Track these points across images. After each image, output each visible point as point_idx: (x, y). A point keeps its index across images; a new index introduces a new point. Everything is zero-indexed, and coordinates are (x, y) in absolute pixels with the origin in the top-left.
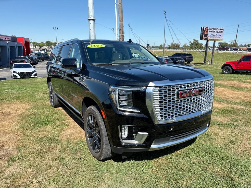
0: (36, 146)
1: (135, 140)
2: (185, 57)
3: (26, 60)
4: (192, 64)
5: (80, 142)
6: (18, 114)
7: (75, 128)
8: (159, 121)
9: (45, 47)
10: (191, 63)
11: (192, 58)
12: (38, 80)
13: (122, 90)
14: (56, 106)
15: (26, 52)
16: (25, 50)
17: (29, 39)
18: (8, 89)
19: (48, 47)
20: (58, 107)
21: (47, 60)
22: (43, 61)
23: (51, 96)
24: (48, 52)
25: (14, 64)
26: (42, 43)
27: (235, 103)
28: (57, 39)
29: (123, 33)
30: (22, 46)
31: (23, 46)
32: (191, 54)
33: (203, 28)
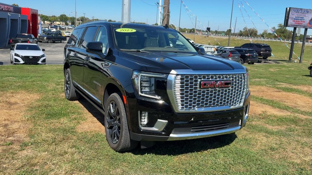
0: (50, 135)
1: (155, 128)
2: (259, 48)
3: (31, 40)
4: (270, 60)
5: (97, 135)
6: (26, 104)
7: (93, 123)
8: (179, 110)
9: (58, 23)
10: (269, 58)
11: (271, 51)
12: (47, 67)
13: (144, 76)
14: (72, 99)
15: (31, 28)
16: (31, 25)
17: (38, 10)
18: (9, 77)
19: (62, 23)
20: (74, 100)
21: (60, 42)
22: (54, 42)
23: (66, 86)
24: (61, 30)
25: (16, 45)
26: (54, 17)
27: (302, 113)
28: (76, 12)
29: (168, 12)
30: (27, 20)
31: (29, 20)
32: (269, 46)
33: (288, 9)
